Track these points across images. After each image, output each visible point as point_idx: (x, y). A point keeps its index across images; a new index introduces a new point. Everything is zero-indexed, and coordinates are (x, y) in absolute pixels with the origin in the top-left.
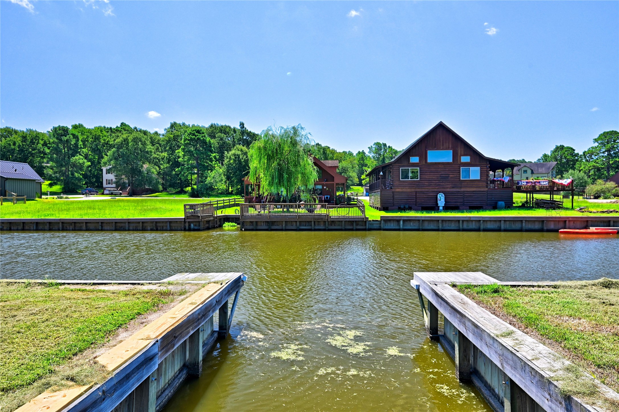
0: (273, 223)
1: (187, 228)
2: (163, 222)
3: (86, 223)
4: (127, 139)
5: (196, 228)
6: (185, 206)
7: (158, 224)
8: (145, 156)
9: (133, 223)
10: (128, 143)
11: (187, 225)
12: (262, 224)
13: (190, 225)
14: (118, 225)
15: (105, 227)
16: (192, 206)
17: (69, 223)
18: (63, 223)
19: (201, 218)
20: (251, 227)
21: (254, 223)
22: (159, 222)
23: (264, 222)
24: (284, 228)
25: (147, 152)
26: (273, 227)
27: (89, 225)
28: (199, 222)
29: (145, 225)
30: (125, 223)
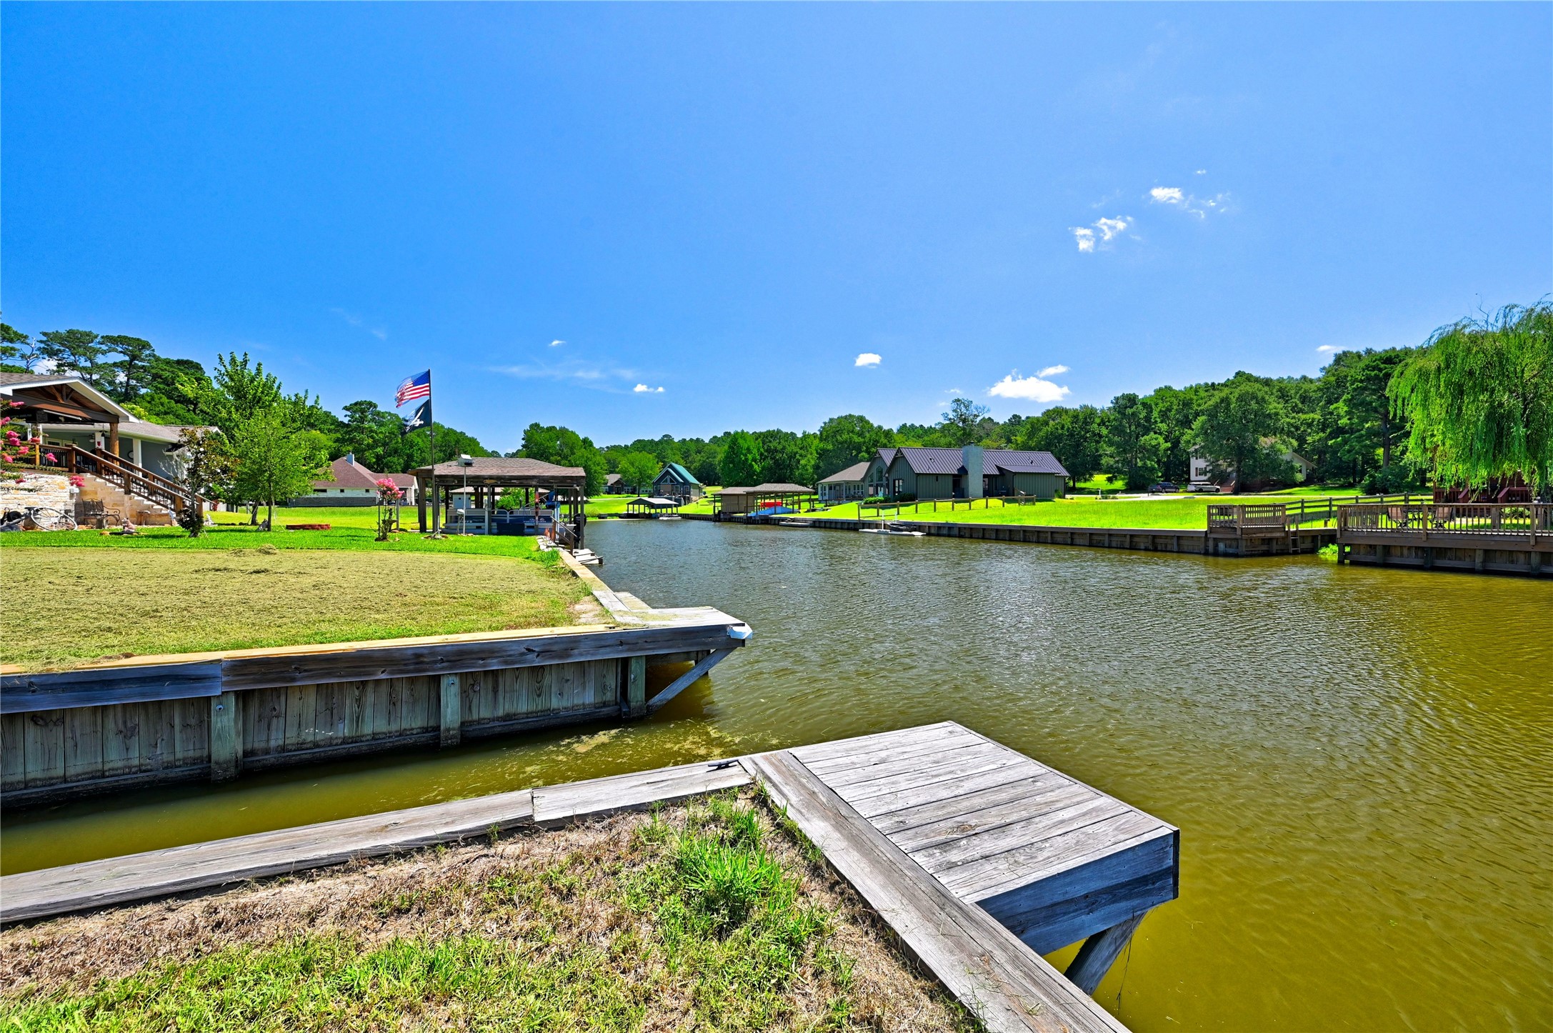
0: (1441, 552)
1: (1211, 549)
2: (1166, 537)
3: (1052, 533)
4: (1227, 398)
5: (1230, 551)
6: (1209, 507)
7: (1158, 541)
8: (1265, 424)
9: (1117, 535)
10: (1229, 404)
11: (1211, 544)
12: (1405, 552)
13: (1216, 546)
14: (1095, 537)
15: (1077, 541)
16: (1224, 510)
17: (1032, 532)
18: (1024, 531)
19: (1239, 532)
20: (1370, 559)
21: (1379, 550)
22: (1160, 537)
23: (1410, 548)
24: (1478, 565)
25: (1269, 416)
26: (1440, 563)
27: (1055, 535)
28: (1236, 539)
29: (1136, 539)
30: (1103, 535)
